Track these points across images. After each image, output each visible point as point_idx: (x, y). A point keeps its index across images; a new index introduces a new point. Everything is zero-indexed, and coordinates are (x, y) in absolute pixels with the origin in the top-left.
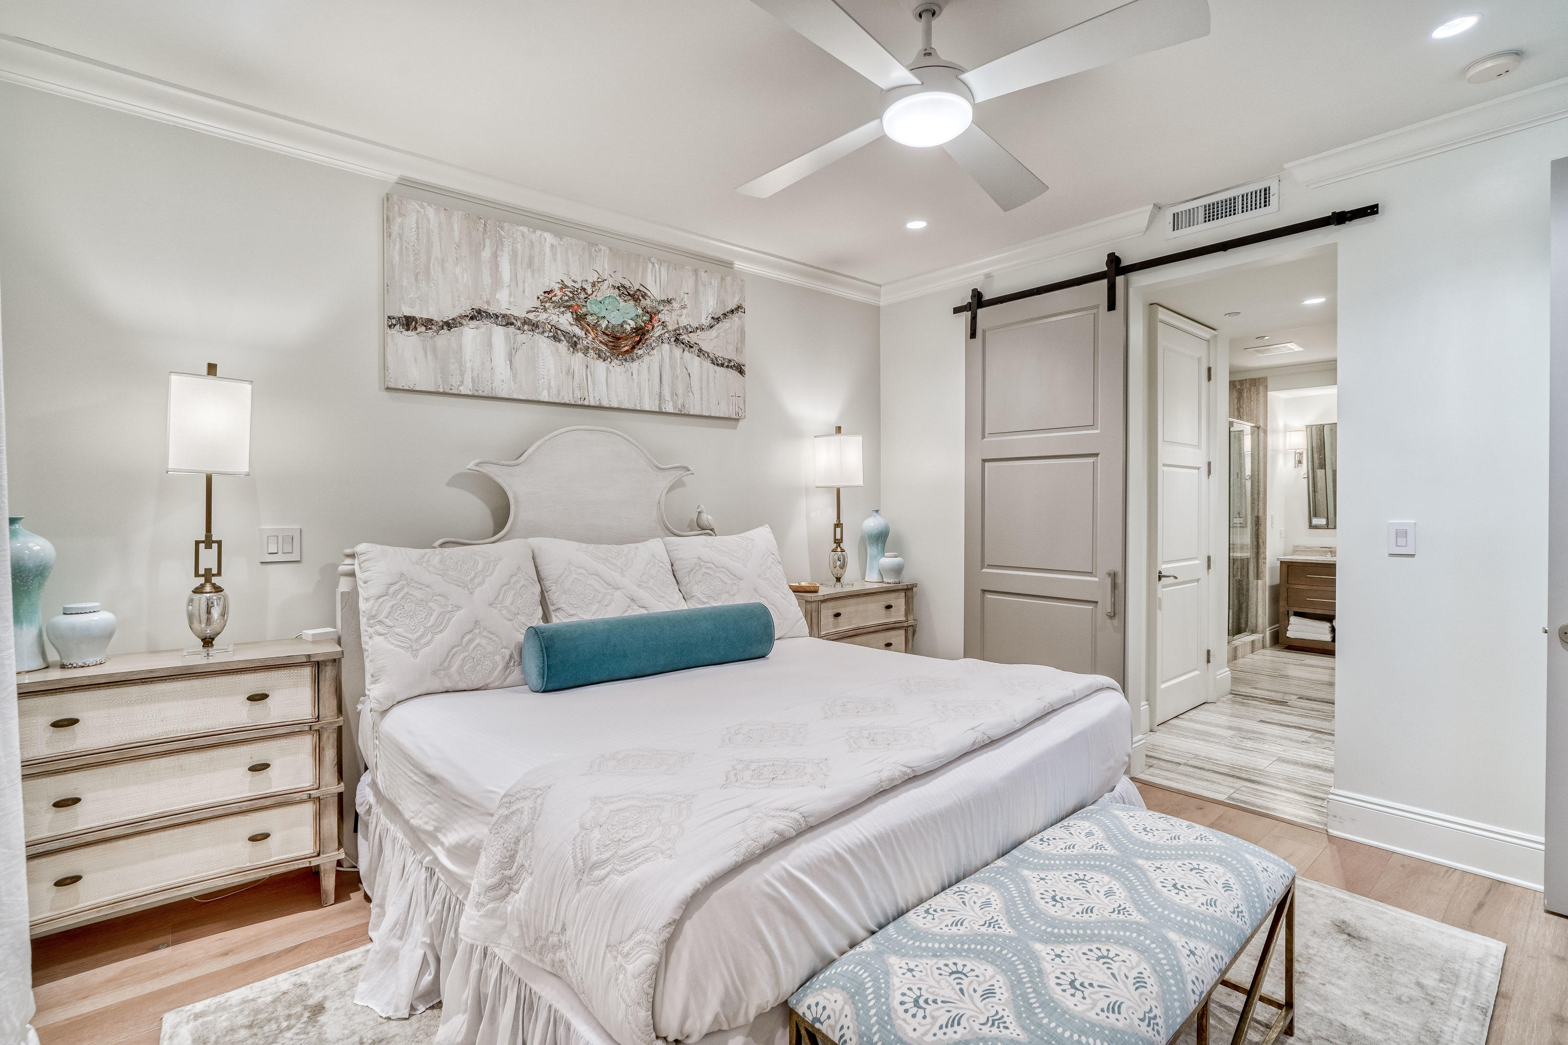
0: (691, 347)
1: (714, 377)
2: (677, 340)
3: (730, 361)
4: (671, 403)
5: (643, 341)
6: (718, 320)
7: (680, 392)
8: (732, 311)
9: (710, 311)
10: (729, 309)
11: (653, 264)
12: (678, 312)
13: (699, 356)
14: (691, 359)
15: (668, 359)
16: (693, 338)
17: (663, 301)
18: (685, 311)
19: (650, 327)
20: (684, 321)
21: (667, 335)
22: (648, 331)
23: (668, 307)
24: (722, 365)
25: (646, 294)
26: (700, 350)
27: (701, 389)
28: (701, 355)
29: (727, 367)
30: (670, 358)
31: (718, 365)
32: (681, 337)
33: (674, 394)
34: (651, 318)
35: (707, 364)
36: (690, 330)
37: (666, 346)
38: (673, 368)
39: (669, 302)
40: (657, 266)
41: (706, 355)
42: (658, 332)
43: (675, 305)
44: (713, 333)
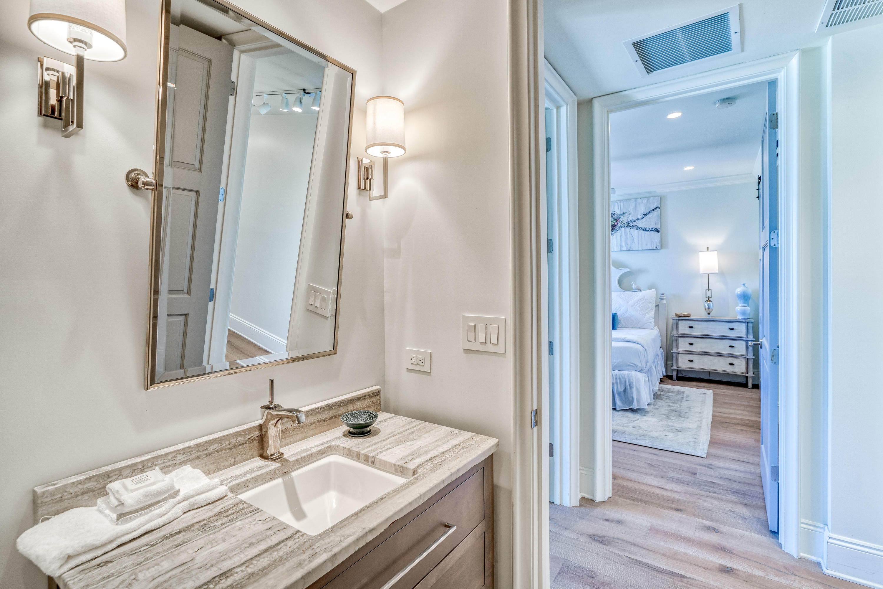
0: (633, 227)
1: (644, 235)
2: (627, 226)
3: (652, 228)
4: (625, 248)
5: (614, 229)
6: (646, 215)
7: (629, 242)
8: (653, 210)
9: (642, 213)
10: (652, 209)
11: (618, 203)
12: (628, 216)
13: (637, 229)
14: (634, 232)
15: (624, 233)
16: (634, 224)
17: (622, 214)
18: (631, 215)
19: (616, 224)
20: (630, 219)
21: (623, 225)
22: (616, 225)
23: (624, 215)
24: (648, 231)
25: (615, 214)
26: (638, 227)
27: (638, 241)
28: (638, 229)
29: (651, 231)
30: (625, 232)
31: (646, 231)
32: (629, 224)
33: (626, 244)
34: (617, 221)
35: (642, 231)
36: (633, 221)
37: (623, 229)
38: (626, 236)
39: (624, 214)
40: (619, 203)
41: (641, 228)
42: (619, 225)
43: (626, 214)
44: (644, 220)
